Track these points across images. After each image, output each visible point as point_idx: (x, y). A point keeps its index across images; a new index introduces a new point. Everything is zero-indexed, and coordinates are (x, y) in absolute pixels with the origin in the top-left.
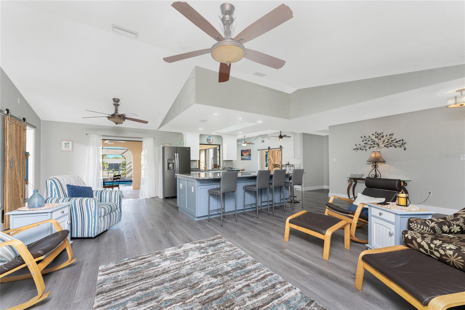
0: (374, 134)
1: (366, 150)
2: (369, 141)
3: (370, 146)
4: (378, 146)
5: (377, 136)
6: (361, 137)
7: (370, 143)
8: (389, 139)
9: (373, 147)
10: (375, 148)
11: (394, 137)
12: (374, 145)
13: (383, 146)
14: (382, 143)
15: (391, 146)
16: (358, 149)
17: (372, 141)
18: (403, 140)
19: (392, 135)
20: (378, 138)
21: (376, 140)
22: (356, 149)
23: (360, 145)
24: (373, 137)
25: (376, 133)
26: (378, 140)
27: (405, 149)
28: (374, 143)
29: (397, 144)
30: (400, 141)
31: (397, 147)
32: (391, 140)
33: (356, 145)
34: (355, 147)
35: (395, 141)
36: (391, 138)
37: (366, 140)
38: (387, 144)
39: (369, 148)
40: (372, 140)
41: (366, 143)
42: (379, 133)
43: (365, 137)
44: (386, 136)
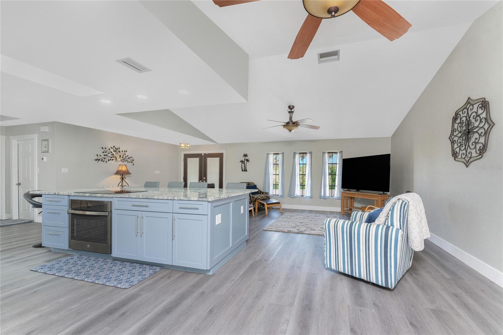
0: (113, 147)
1: (106, 162)
2: (109, 153)
3: (110, 158)
4: (116, 159)
5: (115, 150)
6: (103, 148)
7: (110, 155)
8: (123, 154)
9: (113, 160)
10: (114, 161)
11: (127, 154)
12: (113, 158)
13: (119, 160)
14: (119, 157)
15: (125, 161)
16: (99, 160)
17: (112, 154)
18: (132, 158)
19: (126, 151)
20: (116, 152)
21: (114, 153)
22: (97, 159)
23: (101, 156)
24: (112, 150)
25: (114, 147)
26: (116, 154)
27: (134, 165)
28: (113, 156)
29: (129, 160)
30: (130, 158)
31: (129, 163)
32: (125, 156)
33: (97, 155)
34: (96, 158)
35: (127, 157)
36: (125, 154)
37: (106, 152)
38: (123, 159)
39: (109, 160)
40: (111, 152)
41: (107, 155)
42: (117, 148)
43: (106, 148)
44: (122, 151)
